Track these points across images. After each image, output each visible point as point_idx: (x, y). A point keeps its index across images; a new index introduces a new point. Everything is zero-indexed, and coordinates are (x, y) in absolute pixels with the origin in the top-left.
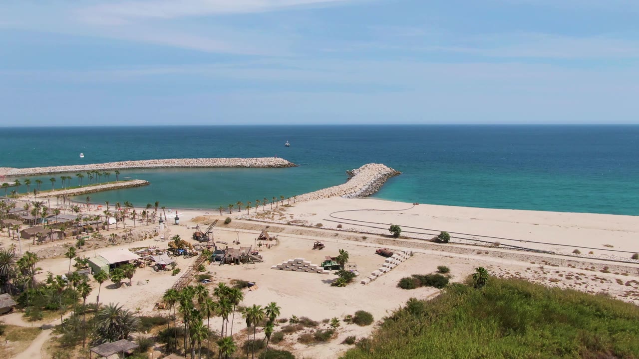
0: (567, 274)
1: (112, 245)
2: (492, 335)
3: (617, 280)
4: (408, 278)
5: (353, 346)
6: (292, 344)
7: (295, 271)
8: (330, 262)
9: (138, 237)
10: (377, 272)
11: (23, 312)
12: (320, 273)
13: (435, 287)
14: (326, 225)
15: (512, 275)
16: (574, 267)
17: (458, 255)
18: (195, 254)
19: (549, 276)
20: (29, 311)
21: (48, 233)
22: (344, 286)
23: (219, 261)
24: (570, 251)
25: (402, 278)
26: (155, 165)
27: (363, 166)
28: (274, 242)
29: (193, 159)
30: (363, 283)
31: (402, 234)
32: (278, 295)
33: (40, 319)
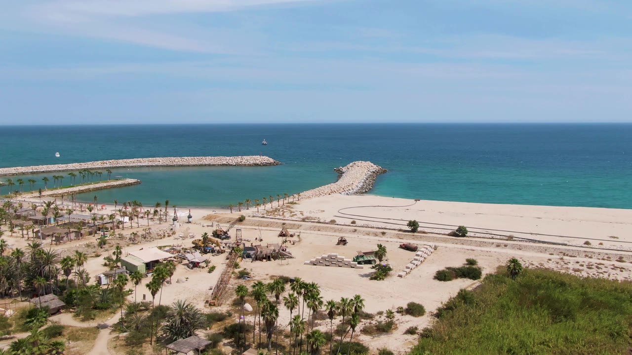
0: (587, 264)
1: (132, 244)
2: (544, 322)
4: (443, 271)
5: (416, 336)
6: (358, 336)
7: (329, 266)
8: (362, 256)
9: (156, 235)
10: (410, 266)
11: (71, 312)
12: (354, 267)
13: (470, 278)
14: (338, 221)
15: (537, 266)
16: (591, 257)
17: (479, 248)
18: (222, 252)
19: (571, 266)
20: (79, 311)
21: (65, 233)
22: (383, 280)
23: (251, 258)
24: (581, 242)
25: (438, 270)
26: (139, 164)
27: (351, 164)
28: (295, 238)
29: (178, 158)
30: (400, 276)
31: (419, 229)
33: (93, 319)
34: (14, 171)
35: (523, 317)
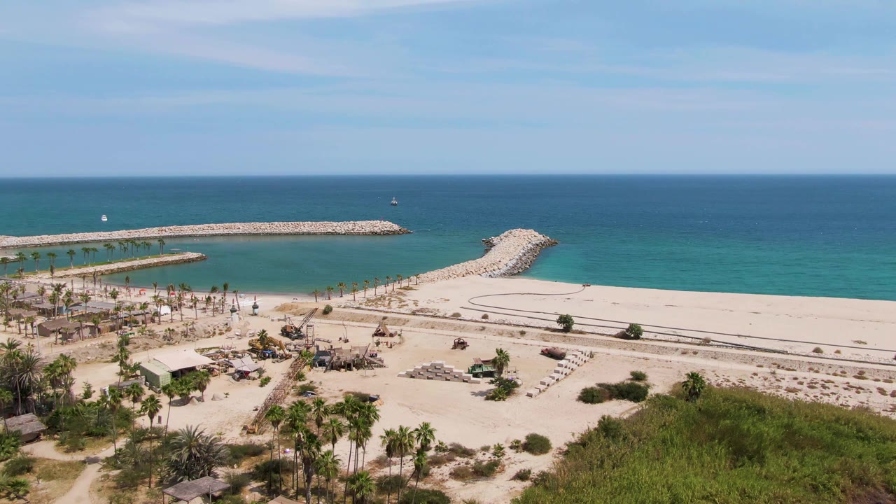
0: (808, 381)
1: (167, 344)
2: (719, 465)
3: (878, 389)
4: (592, 388)
5: (528, 483)
6: (443, 481)
7: (432, 379)
8: (480, 366)
9: (203, 333)
10: (547, 380)
11: (55, 439)
12: (467, 382)
13: (631, 400)
14: (466, 314)
15: (734, 384)
16: (817, 372)
17: (656, 356)
18: (287, 357)
19: (784, 384)
20: (65, 439)
21: (76, 328)
22: (504, 400)
23: (324, 366)
24: (809, 349)
25: (584, 388)
26: (211, 232)
27: (506, 233)
28: (396, 339)
29: (266, 223)
30: (530, 395)
31: (574, 327)
32: (413, 412)
33: (82, 449)
34: (37, 240)
35: (689, 458)
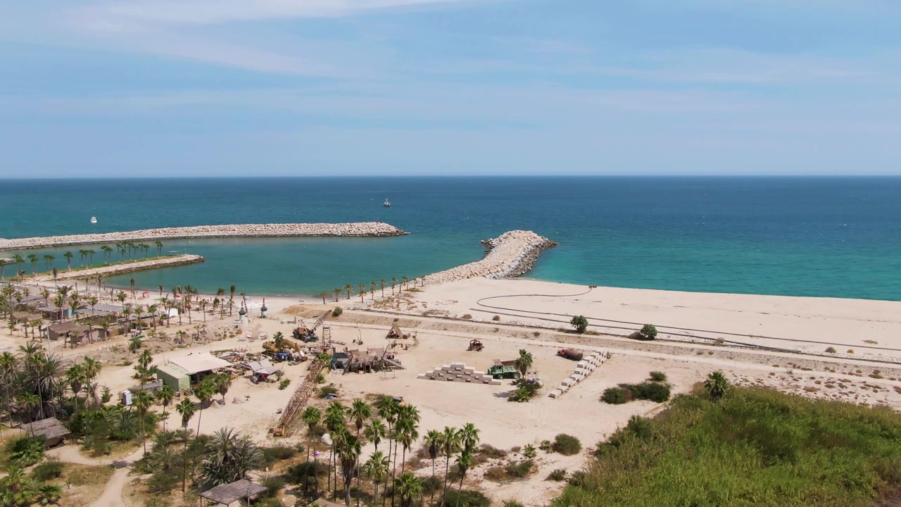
0: (825, 380)
1: (179, 347)
2: (751, 464)
3: (895, 387)
4: (614, 389)
5: (563, 483)
6: (479, 482)
7: (452, 380)
8: (500, 367)
9: (214, 335)
10: (568, 381)
11: (78, 444)
12: (487, 383)
13: (653, 400)
14: (476, 316)
15: (752, 384)
16: (833, 371)
17: (672, 357)
18: (303, 360)
19: (802, 383)
20: (91, 442)
21: (85, 332)
22: (527, 401)
23: (342, 368)
24: (822, 349)
25: (606, 388)
26: (206, 234)
27: (505, 235)
28: (410, 341)
29: (261, 225)
30: (552, 396)
31: (588, 328)
32: (438, 414)
33: (108, 454)
34: (29, 243)
35: (721, 457)
